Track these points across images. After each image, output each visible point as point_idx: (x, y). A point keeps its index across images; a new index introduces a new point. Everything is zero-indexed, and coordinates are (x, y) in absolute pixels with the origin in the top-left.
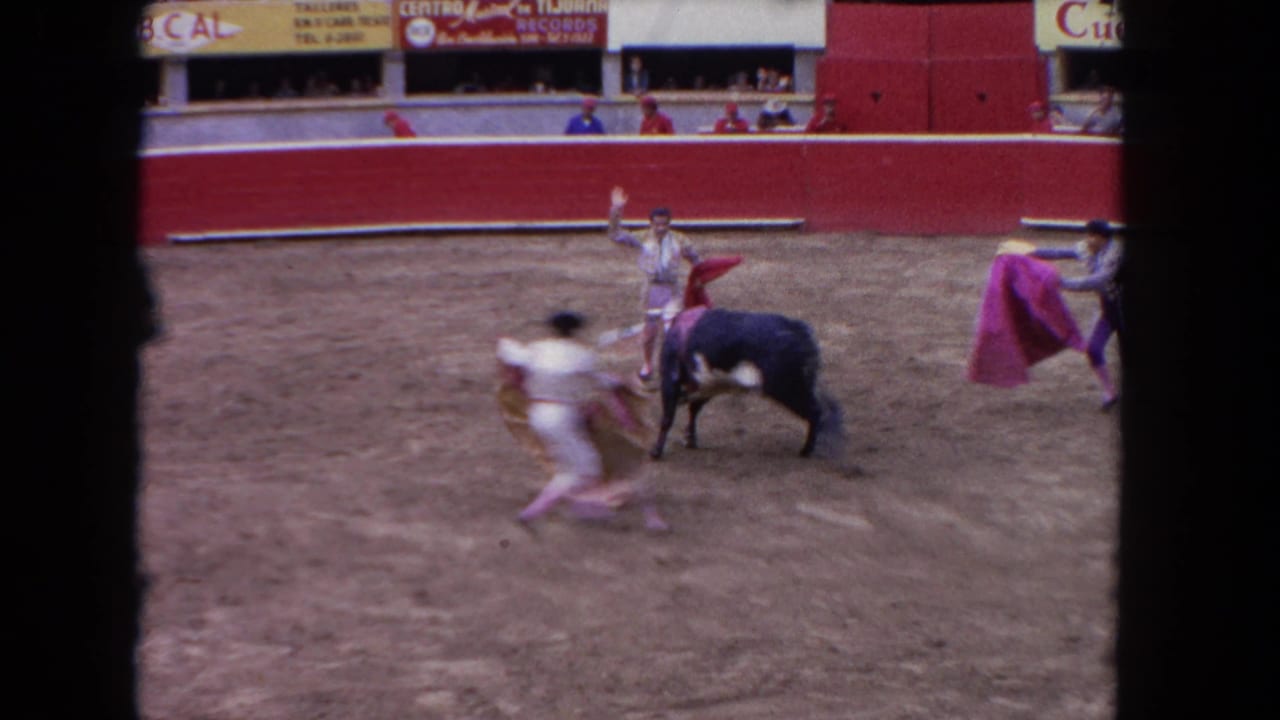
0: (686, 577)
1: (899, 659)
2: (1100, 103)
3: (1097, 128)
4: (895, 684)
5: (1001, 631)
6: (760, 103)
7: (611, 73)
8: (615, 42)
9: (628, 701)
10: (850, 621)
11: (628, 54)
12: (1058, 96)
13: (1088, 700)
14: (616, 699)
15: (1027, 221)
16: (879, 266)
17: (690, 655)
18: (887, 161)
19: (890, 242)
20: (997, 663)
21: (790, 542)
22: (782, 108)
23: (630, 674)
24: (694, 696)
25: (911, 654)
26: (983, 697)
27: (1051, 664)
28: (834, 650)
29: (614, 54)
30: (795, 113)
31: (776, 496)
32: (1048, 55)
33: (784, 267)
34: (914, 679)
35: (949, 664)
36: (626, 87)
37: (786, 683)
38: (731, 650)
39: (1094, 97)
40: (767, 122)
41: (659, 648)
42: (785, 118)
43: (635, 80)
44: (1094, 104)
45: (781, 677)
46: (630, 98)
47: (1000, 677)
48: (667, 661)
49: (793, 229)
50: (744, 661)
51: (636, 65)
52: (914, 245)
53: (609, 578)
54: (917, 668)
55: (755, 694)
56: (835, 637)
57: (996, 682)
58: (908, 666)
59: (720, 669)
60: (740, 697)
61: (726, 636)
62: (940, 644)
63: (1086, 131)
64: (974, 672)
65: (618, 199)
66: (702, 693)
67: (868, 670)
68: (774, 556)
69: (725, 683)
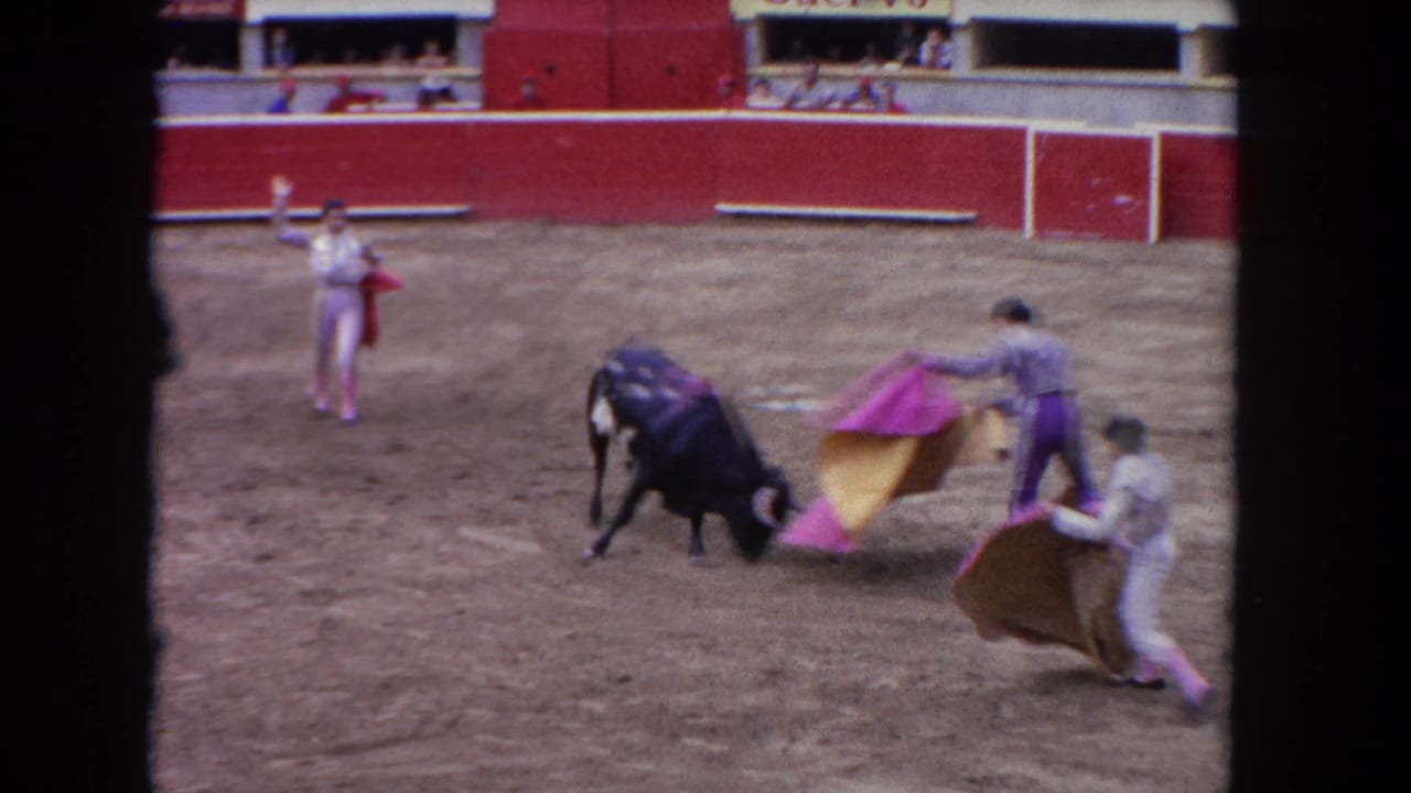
0: (336, 610)
1: (576, 696)
2: (802, 76)
3: (803, 103)
4: (575, 725)
5: (695, 663)
6: (417, 79)
7: (251, 47)
8: (255, 13)
9: (270, 747)
10: (522, 655)
11: (270, 26)
12: (760, 69)
13: (793, 740)
14: (257, 746)
15: (724, 207)
16: (557, 258)
17: (342, 696)
18: (564, 141)
19: (568, 231)
20: (688, 699)
21: (454, 571)
22: (443, 83)
23: (274, 718)
24: (343, 740)
25: (591, 691)
26: (675, 736)
27: (750, 700)
28: (501, 688)
29: (254, 26)
30: (459, 88)
31: (436, 519)
32: (745, 23)
33: (448, 260)
34: (594, 719)
35: (637, 701)
36: (269, 62)
37: (451, 725)
38: (389, 687)
39: (795, 69)
40: (427, 99)
41: (303, 688)
42: (446, 94)
43: (278, 53)
44: (796, 76)
45: (445, 717)
46: (273, 73)
47: (694, 715)
48: (316, 700)
49: (458, 218)
50: (402, 701)
51: (279, 37)
52: (592, 235)
53: (248, 612)
54: (598, 706)
55: (415, 737)
56: (503, 673)
57: (690, 721)
58: (585, 704)
59: (376, 710)
60: (396, 741)
61: (383, 674)
62: (625, 679)
63: (789, 107)
64: (663, 709)
65: (281, 188)
66: (356, 736)
67: (542, 709)
68: (435, 586)
69: (380, 724)
